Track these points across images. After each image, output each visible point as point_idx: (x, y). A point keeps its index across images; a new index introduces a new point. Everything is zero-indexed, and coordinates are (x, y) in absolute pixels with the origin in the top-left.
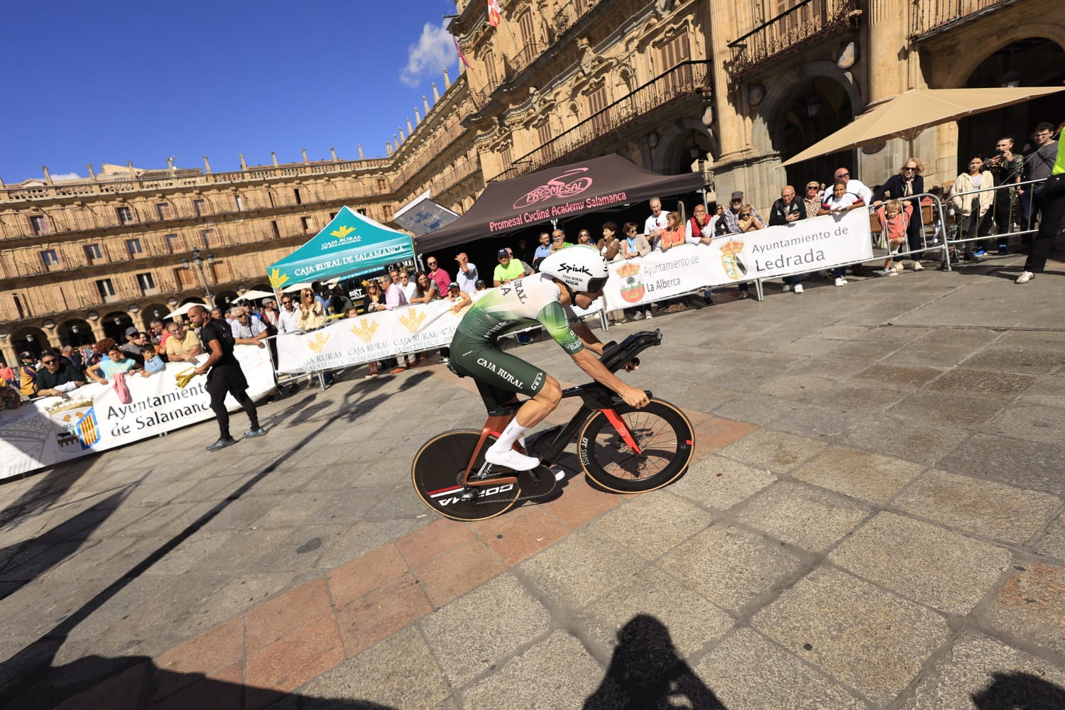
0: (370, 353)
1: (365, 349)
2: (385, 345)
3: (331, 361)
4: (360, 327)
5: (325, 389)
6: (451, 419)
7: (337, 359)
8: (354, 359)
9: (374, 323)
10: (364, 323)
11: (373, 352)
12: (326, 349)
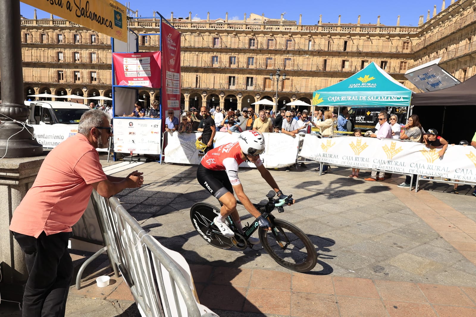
0: (356, 162)
1: (354, 159)
2: (367, 160)
3: (331, 159)
4: (355, 144)
5: (321, 175)
6: (393, 225)
7: (334, 159)
8: (344, 163)
9: (365, 143)
10: (359, 142)
11: (358, 162)
12: (330, 151)
